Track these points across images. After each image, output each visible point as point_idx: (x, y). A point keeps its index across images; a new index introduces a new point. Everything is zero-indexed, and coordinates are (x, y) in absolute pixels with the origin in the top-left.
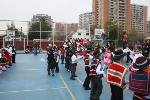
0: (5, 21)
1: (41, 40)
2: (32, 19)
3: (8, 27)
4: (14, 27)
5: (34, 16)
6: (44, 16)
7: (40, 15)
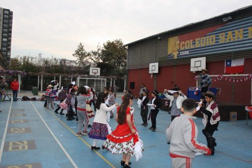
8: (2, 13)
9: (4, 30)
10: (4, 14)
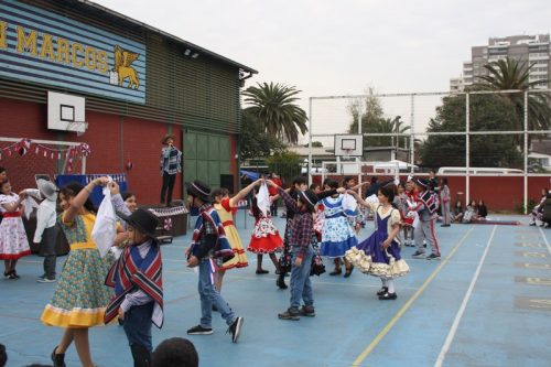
0: (332, 97)
1: (467, 169)
2: (466, 65)
3: (356, 116)
4: (378, 111)
5: (476, 51)
6: (527, 42)
7: (508, 43)
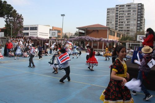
8: (137, 7)
9: (138, 16)
10: (138, 7)
